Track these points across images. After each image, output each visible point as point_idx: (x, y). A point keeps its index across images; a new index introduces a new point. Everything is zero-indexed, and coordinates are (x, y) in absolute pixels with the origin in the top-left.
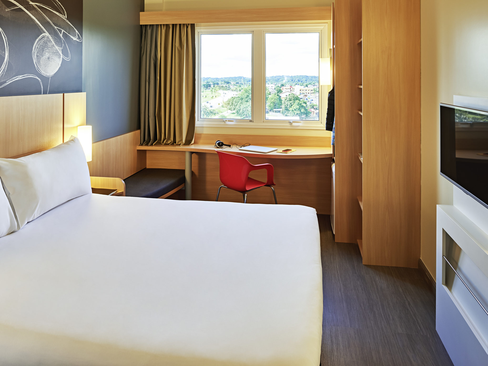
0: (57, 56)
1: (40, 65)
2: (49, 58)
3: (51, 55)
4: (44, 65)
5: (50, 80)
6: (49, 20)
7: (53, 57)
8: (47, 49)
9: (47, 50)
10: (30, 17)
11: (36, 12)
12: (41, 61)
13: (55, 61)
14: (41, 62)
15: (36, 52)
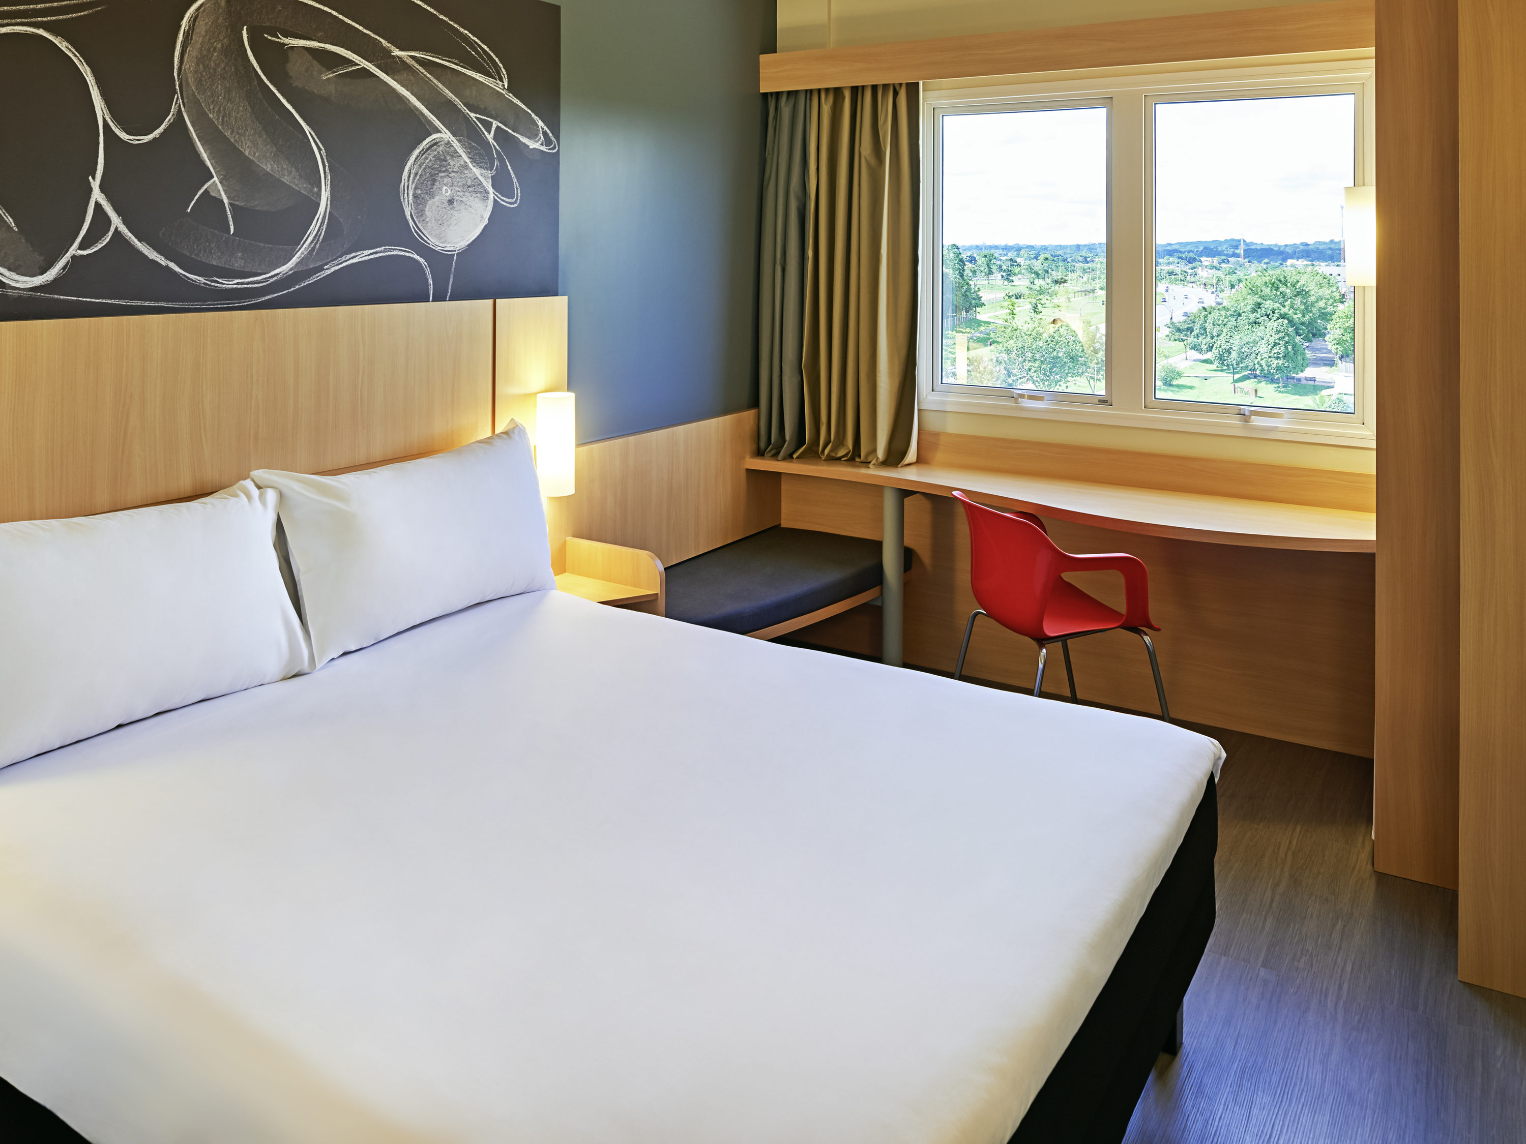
0: (478, 195)
1: (423, 220)
2: (451, 202)
3: (458, 193)
4: (436, 220)
5: (455, 261)
6: (451, 96)
7: (464, 199)
8: (445, 177)
9: (446, 180)
10: (394, 91)
11: (412, 78)
12: (427, 209)
13: (470, 209)
14: (428, 213)
15: (414, 186)
